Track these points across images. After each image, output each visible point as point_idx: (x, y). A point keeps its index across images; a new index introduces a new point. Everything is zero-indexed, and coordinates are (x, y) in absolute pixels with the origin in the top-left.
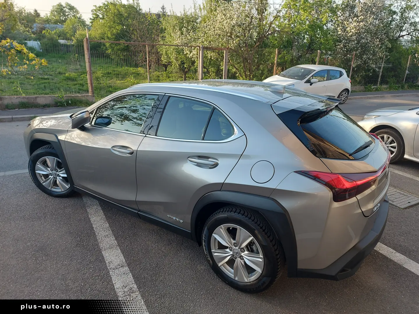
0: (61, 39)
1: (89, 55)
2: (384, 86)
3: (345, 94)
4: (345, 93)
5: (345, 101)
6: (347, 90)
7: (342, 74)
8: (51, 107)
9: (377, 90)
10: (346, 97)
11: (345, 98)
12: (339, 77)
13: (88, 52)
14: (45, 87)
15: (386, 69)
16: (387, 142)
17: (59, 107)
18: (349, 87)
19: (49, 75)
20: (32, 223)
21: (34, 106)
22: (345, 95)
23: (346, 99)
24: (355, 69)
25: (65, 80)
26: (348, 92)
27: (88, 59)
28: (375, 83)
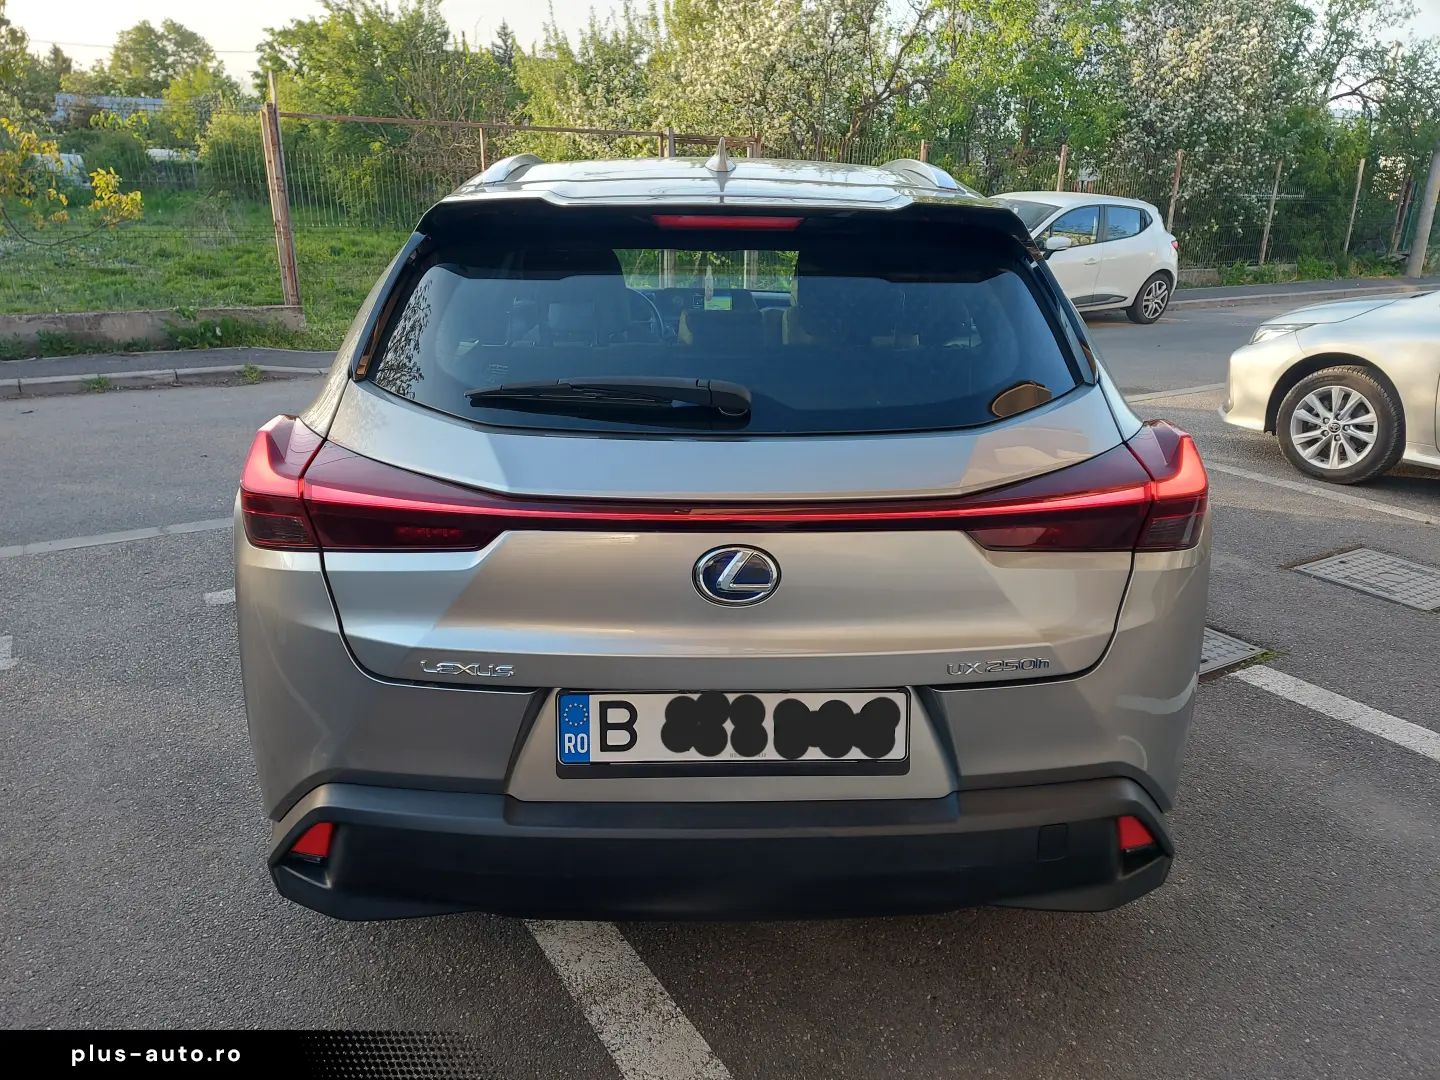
0: (155, 146)
1: (282, 164)
2: (1283, 267)
3: (1160, 288)
4: (1160, 285)
5: (1160, 311)
6: (1164, 274)
7: (1148, 220)
8: (155, 350)
9: (1258, 278)
10: (1162, 300)
11: (1159, 301)
12: (1138, 230)
13: (277, 155)
14: (116, 294)
15: (1286, 209)
16: (1342, 412)
17: (180, 350)
18: (1171, 264)
19: (126, 260)
20: (155, 693)
21: (94, 348)
22: (1159, 292)
23: (1163, 306)
24: (1184, 211)
25: (186, 274)
26: (1168, 282)
27: (277, 178)
28: (1252, 255)
